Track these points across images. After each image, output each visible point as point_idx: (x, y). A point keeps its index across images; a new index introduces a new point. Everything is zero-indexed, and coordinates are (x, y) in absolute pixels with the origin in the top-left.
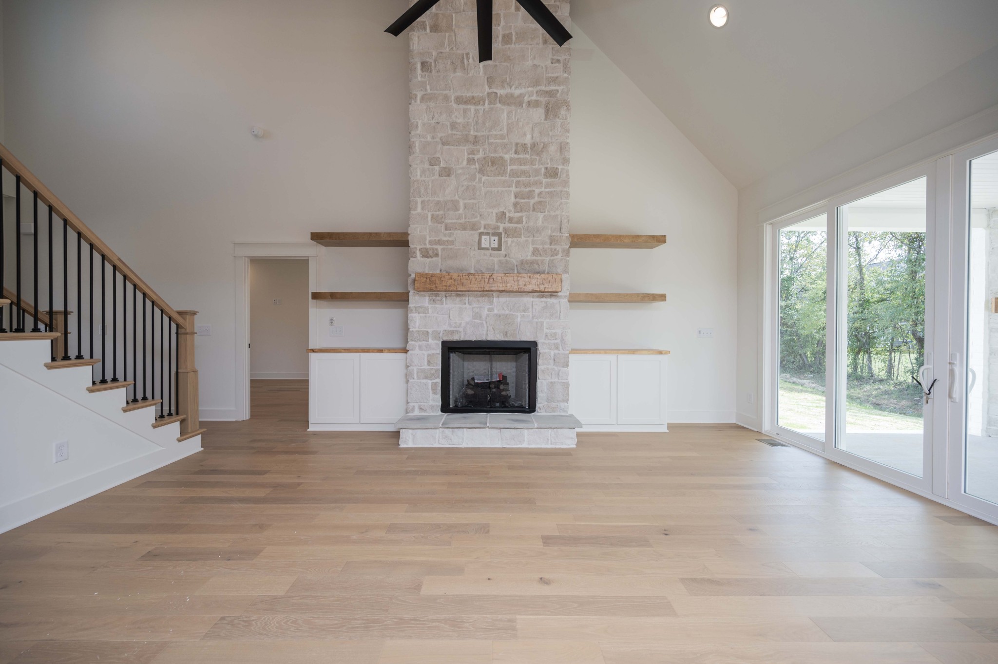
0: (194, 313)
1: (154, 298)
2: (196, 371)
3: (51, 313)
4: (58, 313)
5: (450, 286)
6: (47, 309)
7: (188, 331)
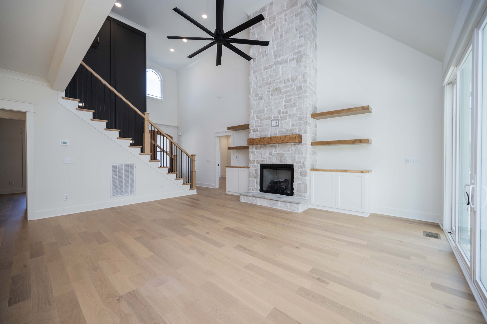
0: (195, 155)
1: (184, 151)
2: (195, 172)
3: (174, 156)
4: (175, 156)
5: (258, 143)
6: (176, 155)
7: (193, 160)
